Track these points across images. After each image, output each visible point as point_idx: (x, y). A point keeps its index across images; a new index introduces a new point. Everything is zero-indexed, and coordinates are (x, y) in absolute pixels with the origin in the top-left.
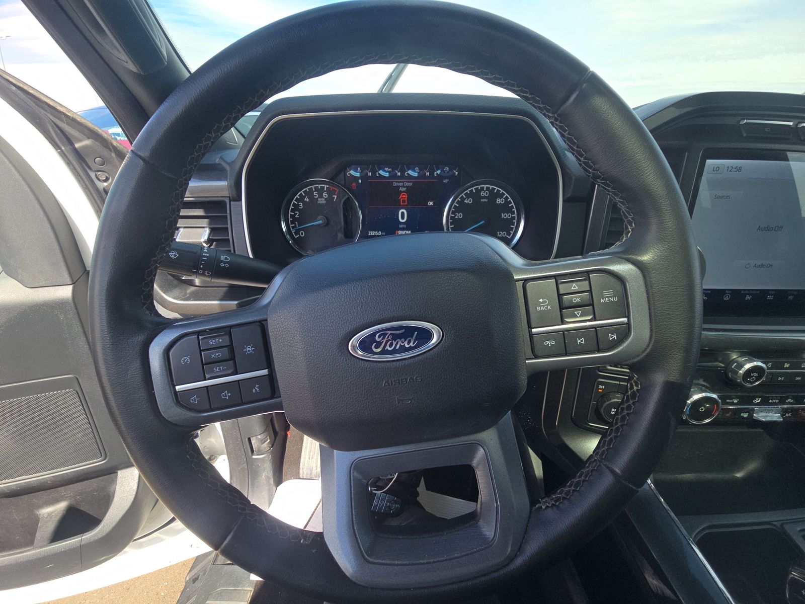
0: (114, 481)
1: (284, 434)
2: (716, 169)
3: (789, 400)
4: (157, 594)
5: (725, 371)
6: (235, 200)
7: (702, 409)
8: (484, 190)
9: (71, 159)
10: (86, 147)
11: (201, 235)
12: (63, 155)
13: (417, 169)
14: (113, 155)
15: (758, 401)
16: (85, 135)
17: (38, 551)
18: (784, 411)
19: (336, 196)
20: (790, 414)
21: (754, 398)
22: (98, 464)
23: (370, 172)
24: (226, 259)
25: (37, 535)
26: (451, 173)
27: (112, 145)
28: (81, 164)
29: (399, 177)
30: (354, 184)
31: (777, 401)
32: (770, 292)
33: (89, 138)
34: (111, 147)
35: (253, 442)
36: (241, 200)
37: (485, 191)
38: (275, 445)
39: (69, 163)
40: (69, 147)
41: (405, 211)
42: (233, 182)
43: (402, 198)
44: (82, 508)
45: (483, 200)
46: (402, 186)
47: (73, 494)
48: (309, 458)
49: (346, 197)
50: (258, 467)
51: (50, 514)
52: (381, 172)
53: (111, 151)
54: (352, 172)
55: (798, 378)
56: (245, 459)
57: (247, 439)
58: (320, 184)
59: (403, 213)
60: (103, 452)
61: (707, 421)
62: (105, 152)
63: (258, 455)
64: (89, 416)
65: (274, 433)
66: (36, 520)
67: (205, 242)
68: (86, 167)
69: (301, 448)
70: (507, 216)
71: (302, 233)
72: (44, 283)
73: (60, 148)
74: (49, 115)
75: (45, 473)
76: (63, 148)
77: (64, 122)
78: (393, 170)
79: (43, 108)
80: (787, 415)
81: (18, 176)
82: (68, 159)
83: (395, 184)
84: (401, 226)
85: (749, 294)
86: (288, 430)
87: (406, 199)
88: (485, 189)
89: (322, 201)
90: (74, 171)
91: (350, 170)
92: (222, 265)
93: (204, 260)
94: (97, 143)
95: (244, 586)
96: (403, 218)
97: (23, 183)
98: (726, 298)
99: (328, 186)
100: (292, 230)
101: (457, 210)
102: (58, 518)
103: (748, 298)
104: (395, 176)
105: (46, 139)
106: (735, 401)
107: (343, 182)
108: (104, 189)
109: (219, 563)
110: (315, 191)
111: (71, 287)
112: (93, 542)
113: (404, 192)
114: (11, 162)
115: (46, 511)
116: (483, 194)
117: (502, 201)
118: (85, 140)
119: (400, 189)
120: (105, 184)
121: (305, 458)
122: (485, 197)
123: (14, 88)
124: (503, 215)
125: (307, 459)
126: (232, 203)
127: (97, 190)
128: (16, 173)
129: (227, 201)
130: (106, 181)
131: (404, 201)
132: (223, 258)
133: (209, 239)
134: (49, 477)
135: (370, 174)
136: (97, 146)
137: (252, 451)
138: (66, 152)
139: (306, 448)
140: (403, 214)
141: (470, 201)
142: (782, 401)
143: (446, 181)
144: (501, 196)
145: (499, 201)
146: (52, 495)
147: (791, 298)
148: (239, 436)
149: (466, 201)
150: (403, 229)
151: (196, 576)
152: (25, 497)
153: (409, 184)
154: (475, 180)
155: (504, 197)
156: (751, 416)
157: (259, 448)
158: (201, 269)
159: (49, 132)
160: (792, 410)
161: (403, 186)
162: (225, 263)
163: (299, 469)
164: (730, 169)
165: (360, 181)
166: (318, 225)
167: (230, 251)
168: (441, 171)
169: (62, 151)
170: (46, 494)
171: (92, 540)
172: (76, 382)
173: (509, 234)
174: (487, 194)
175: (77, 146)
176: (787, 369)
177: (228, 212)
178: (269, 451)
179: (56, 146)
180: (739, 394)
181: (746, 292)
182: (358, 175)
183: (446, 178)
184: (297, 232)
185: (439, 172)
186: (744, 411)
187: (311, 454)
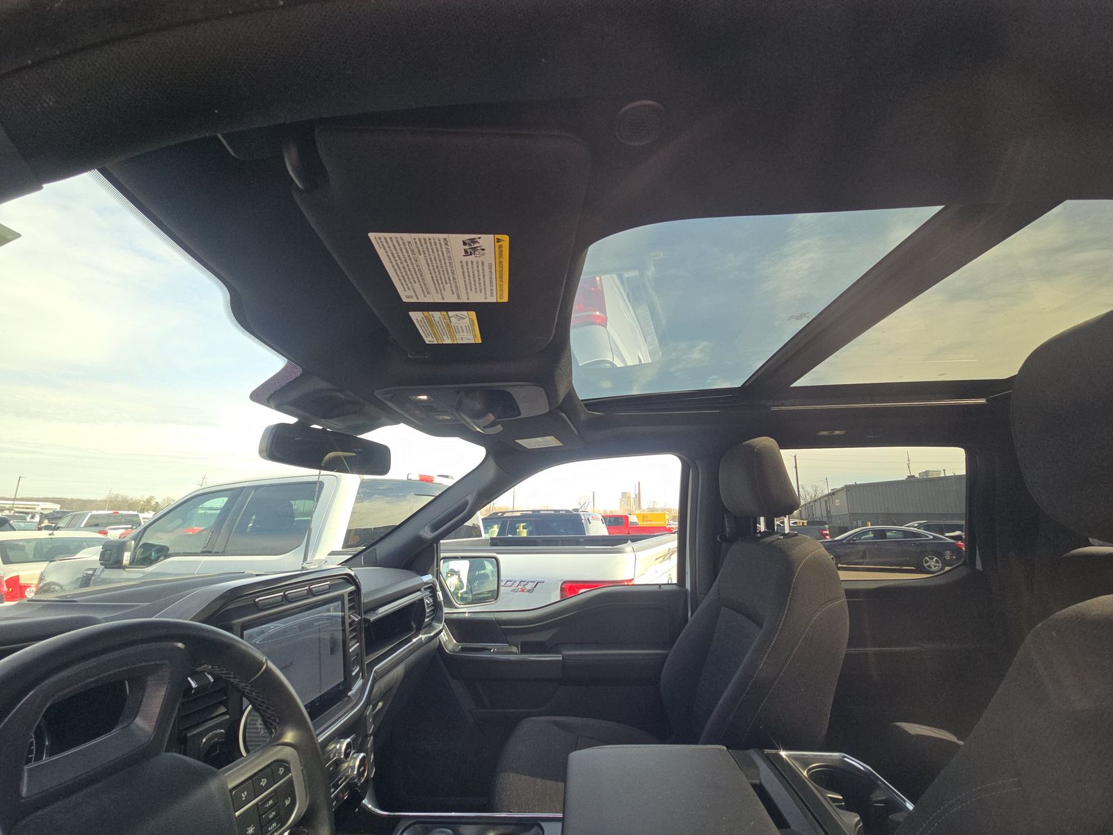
2: (250, 636)
164: (258, 633)
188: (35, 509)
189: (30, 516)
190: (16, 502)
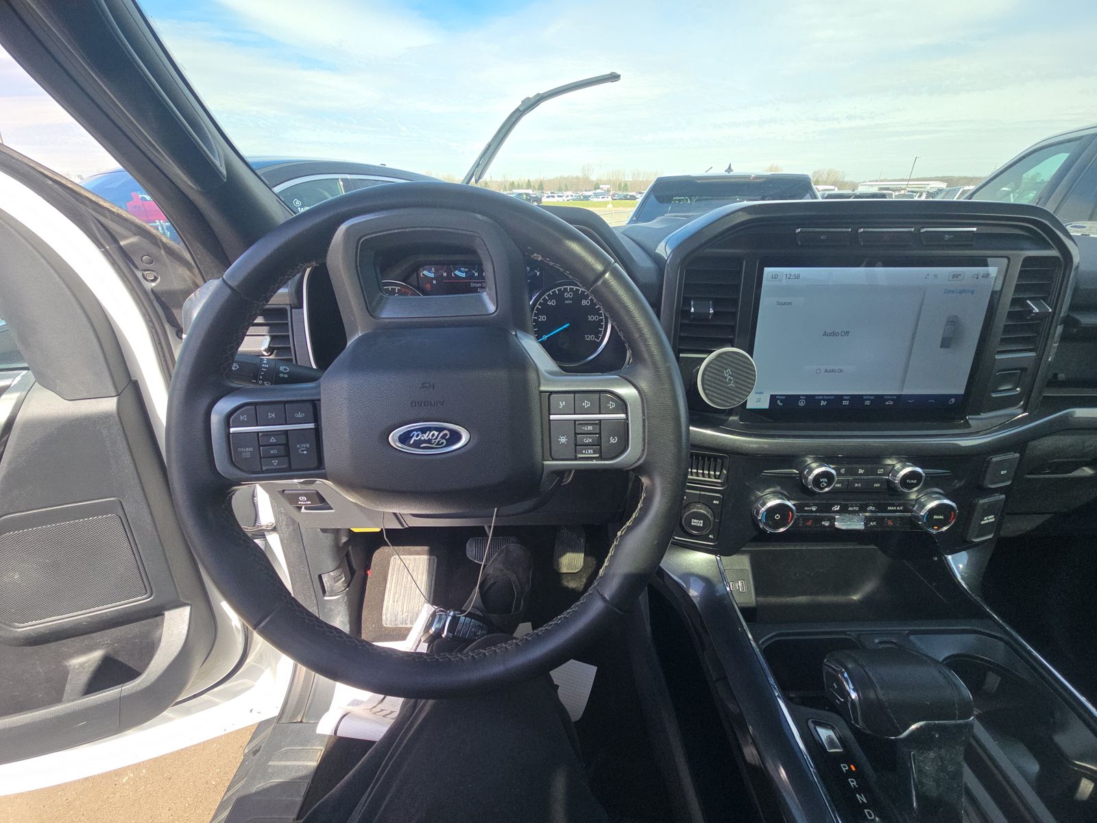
0: (159, 625)
1: (363, 574)
2: (775, 277)
3: (871, 508)
4: (207, 783)
5: (800, 477)
6: (296, 308)
7: (777, 517)
9: (116, 258)
10: (132, 245)
11: (261, 345)
12: (107, 254)
14: (163, 252)
15: (837, 508)
16: (131, 231)
17: (68, 704)
18: (867, 520)
20: (874, 523)
21: (833, 505)
22: (142, 602)
23: (445, 272)
24: (285, 369)
25: (66, 688)
26: (532, 273)
27: (161, 241)
28: (127, 263)
29: (477, 278)
30: (428, 286)
31: (857, 509)
32: (844, 397)
33: (136, 235)
34: (160, 244)
35: (324, 580)
36: (302, 307)
37: (568, 293)
38: (351, 585)
39: (114, 263)
40: (114, 246)
42: (294, 289)
44: (120, 659)
45: (567, 302)
47: (110, 641)
48: (394, 602)
50: (331, 610)
51: (82, 665)
52: (457, 272)
53: (159, 247)
54: (425, 273)
55: (877, 485)
56: (315, 601)
57: (317, 576)
58: (391, 286)
60: (148, 588)
61: (782, 530)
62: (154, 250)
63: (330, 596)
64: (133, 545)
65: (350, 570)
66: (65, 673)
67: (265, 350)
68: (132, 266)
69: (385, 589)
70: (594, 318)
72: (85, 395)
73: (104, 247)
74: (90, 211)
75: (80, 612)
76: (108, 247)
77: (107, 218)
78: (470, 270)
79: (84, 203)
80: (871, 523)
81: (57, 278)
82: (113, 259)
83: (473, 285)
85: (824, 400)
86: (369, 569)
88: (568, 291)
90: (120, 271)
91: (424, 270)
92: (281, 375)
93: (263, 371)
94: (144, 240)
95: (314, 745)
97: (64, 286)
98: (802, 404)
99: (399, 288)
101: (540, 312)
102: (92, 669)
103: (823, 403)
104: (472, 276)
105: (89, 237)
106: (814, 509)
107: (415, 283)
108: (152, 290)
109: (284, 722)
111: (115, 399)
112: (135, 693)
114: (49, 263)
115: (76, 661)
116: (566, 296)
117: (588, 302)
118: (131, 237)
119: (479, 289)
120: (153, 284)
121: (388, 602)
122: (569, 299)
123: (50, 183)
124: (590, 318)
125: (391, 602)
126: (293, 310)
127: (145, 291)
128: (55, 275)
129: (288, 308)
130: (153, 281)
132: (282, 368)
133: (269, 347)
134: (84, 618)
135: (445, 274)
136: (146, 244)
137: (324, 592)
138: (111, 252)
139: (390, 589)
141: (553, 303)
142: (863, 509)
144: (586, 297)
145: (584, 302)
146: (85, 643)
147: (867, 403)
148: (308, 573)
149: (549, 303)
151: (257, 748)
152: (53, 645)
155: (589, 299)
156: (832, 525)
157: (332, 587)
158: (260, 379)
159: (92, 229)
160: (876, 519)
161: (482, 287)
162: (284, 373)
163: (381, 615)
164: (788, 276)
165: (434, 282)
167: (291, 360)
169: (106, 250)
170: (78, 641)
171: (133, 691)
172: (120, 508)
173: (598, 338)
174: (571, 295)
175: (122, 243)
176: (861, 474)
177: (289, 319)
178: (345, 591)
179: (99, 245)
180: (817, 501)
181: (821, 397)
182: (432, 275)
186: (823, 519)
187: (397, 596)
188: (925, 188)
189: (918, 194)
190: (910, 183)
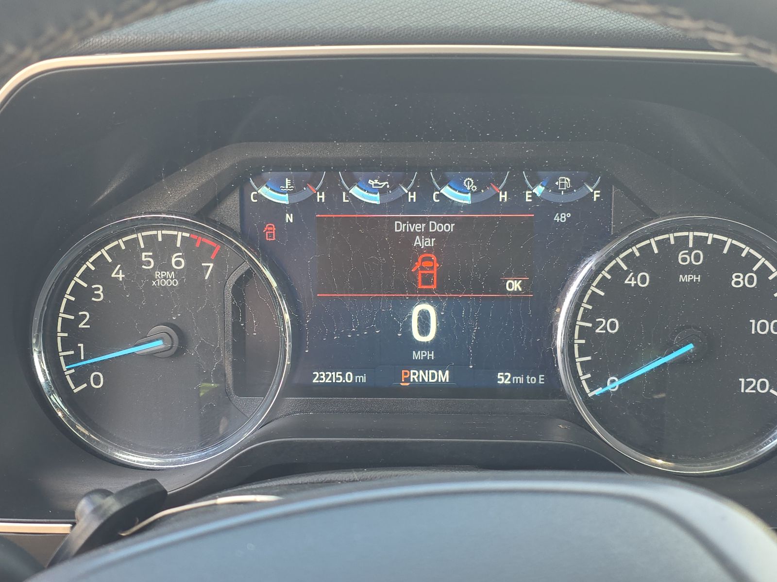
8: (687, 248)
13: (469, 183)
19: (211, 265)
23: (320, 191)
26: (578, 195)
29: (413, 208)
30: (270, 228)
37: (691, 251)
41: (431, 310)
43: (422, 268)
45: (684, 278)
46: (420, 234)
49: (246, 266)
52: (355, 191)
54: (265, 192)
58: (162, 228)
59: (425, 315)
70: (769, 327)
71: (97, 380)
78: (395, 185)
83: (400, 227)
84: (417, 355)
87: (435, 272)
88: (691, 245)
89: (165, 279)
91: (260, 185)
96: (424, 328)
99: (187, 235)
100: (65, 368)
101: (600, 307)
104: (400, 204)
107: (235, 223)
110: (144, 250)
113: (429, 249)
116: (684, 260)
117: (751, 281)
119: (418, 242)
122: (689, 269)
124: (755, 327)
131: (427, 280)
135: (321, 197)
140: (424, 318)
141: (643, 282)
143: (562, 218)
144: (746, 265)
145: (739, 280)
149: (630, 281)
150: (424, 365)
153: (444, 227)
154: (655, 216)
155: (755, 269)
161: (427, 234)
165: (290, 218)
166: (152, 355)
168: (547, 189)
174: (697, 258)
182: (283, 199)
183: (565, 207)
184: (80, 376)
185: (539, 190)
